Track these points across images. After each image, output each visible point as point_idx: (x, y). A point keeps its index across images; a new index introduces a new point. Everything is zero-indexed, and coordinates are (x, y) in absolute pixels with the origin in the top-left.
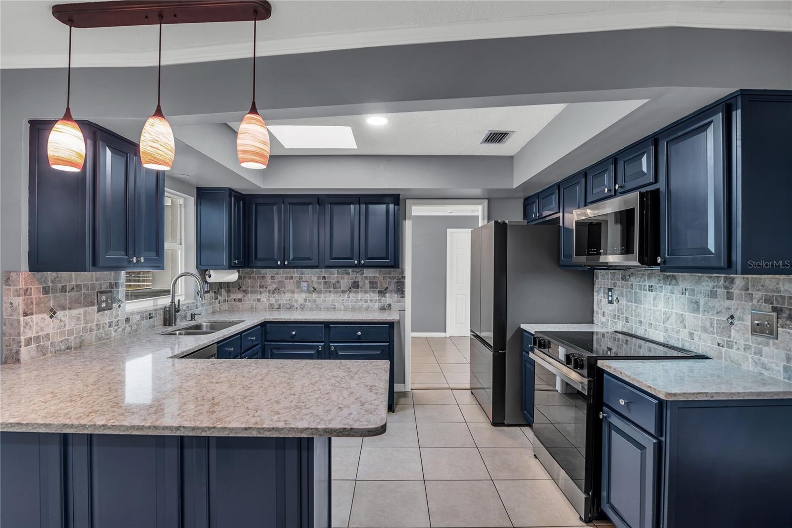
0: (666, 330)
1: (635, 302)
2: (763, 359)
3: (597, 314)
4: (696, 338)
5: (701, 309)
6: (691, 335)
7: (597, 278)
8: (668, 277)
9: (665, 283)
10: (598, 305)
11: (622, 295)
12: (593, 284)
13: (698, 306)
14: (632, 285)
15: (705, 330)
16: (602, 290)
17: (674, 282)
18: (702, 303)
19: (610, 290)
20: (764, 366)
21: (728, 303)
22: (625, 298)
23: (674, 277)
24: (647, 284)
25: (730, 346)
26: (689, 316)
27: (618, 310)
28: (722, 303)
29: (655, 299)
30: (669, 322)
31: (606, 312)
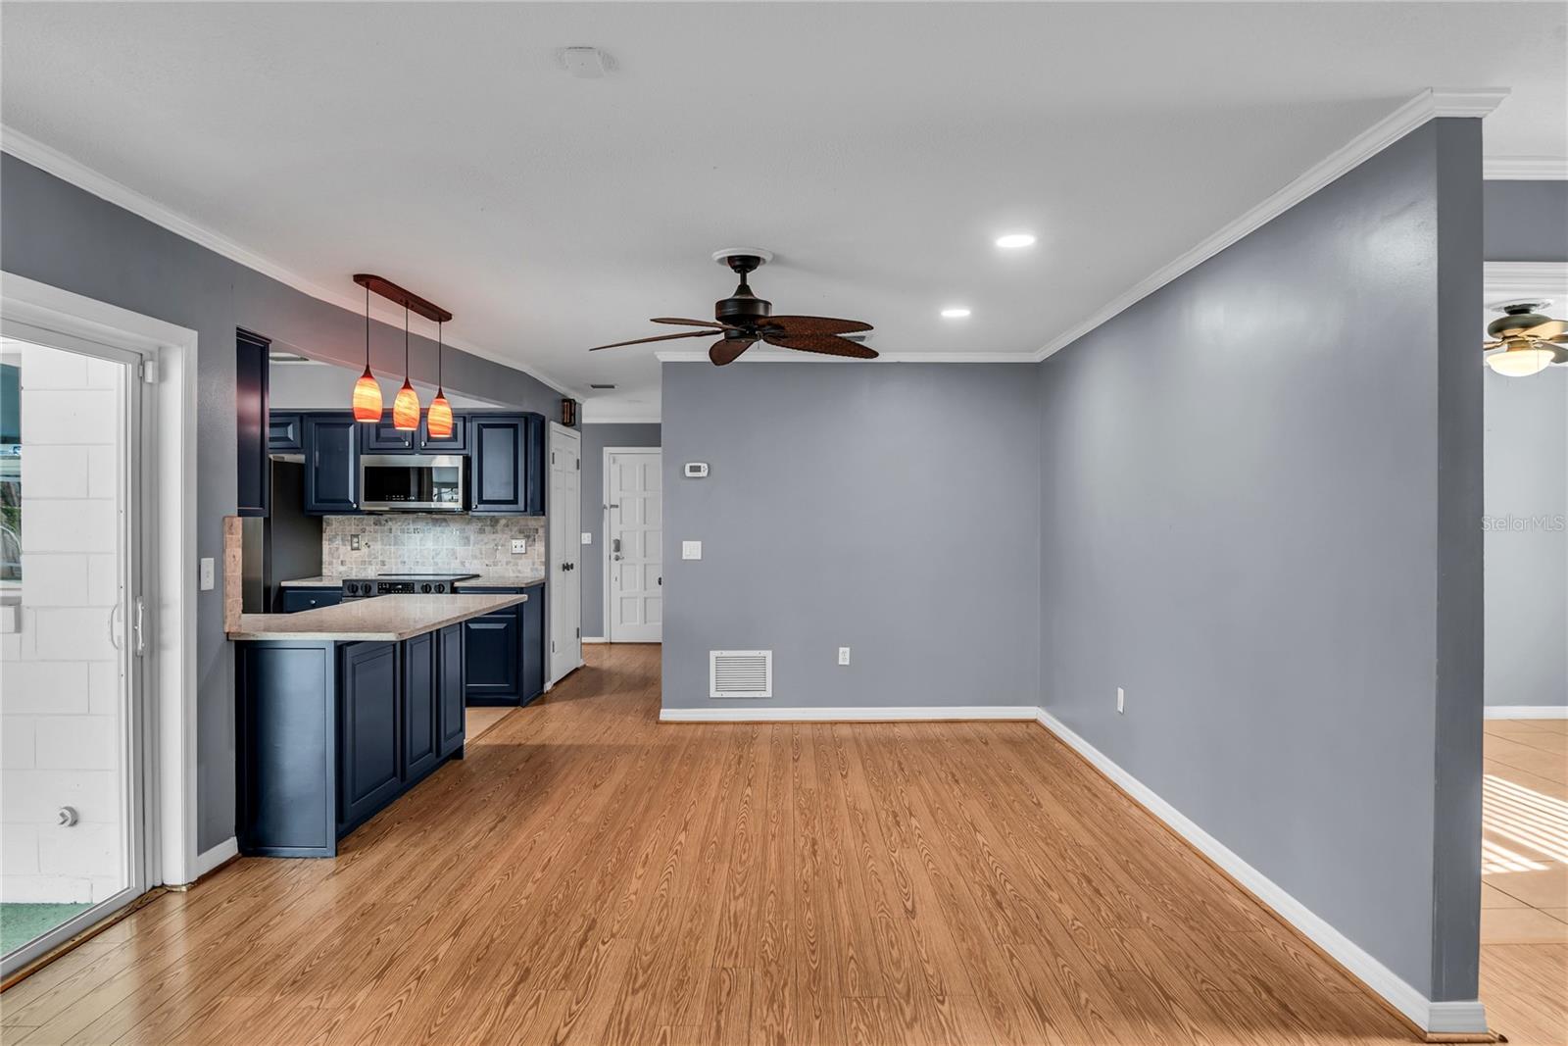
0: (436, 564)
1: (394, 545)
2: (520, 568)
3: (331, 563)
4: (467, 564)
5: (472, 542)
6: (463, 563)
7: (328, 524)
8: (437, 520)
9: (434, 525)
10: (331, 553)
11: (375, 540)
12: (320, 532)
13: (469, 541)
14: (391, 529)
15: (475, 557)
16: (339, 538)
17: (444, 524)
18: (472, 538)
19: (357, 536)
20: (519, 572)
21: (494, 536)
22: (379, 543)
23: (445, 520)
24: (412, 527)
25: (495, 564)
26: (460, 550)
27: (369, 555)
28: (489, 537)
29: (421, 540)
30: (439, 556)
31: (347, 560)
